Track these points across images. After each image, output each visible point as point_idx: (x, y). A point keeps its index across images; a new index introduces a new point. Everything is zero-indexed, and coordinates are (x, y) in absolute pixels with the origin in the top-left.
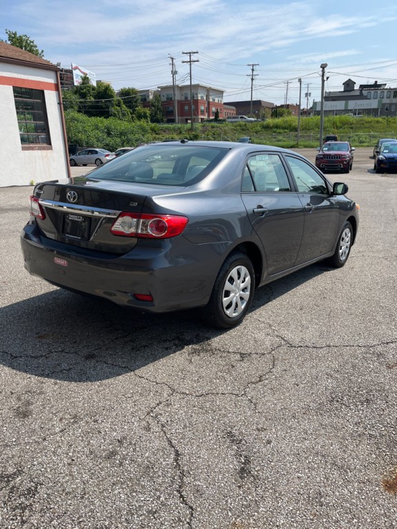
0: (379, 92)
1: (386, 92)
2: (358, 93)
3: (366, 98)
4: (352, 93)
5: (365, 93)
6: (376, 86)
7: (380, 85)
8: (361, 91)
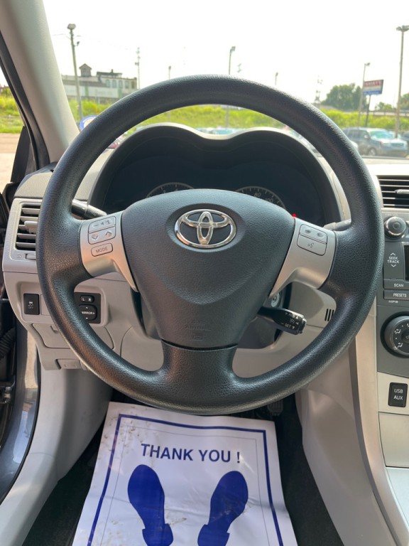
0: (117, 81)
1: (124, 81)
2: (96, 80)
3: (105, 86)
4: (90, 79)
5: (103, 80)
6: (112, 74)
7: (116, 74)
8: (99, 79)
